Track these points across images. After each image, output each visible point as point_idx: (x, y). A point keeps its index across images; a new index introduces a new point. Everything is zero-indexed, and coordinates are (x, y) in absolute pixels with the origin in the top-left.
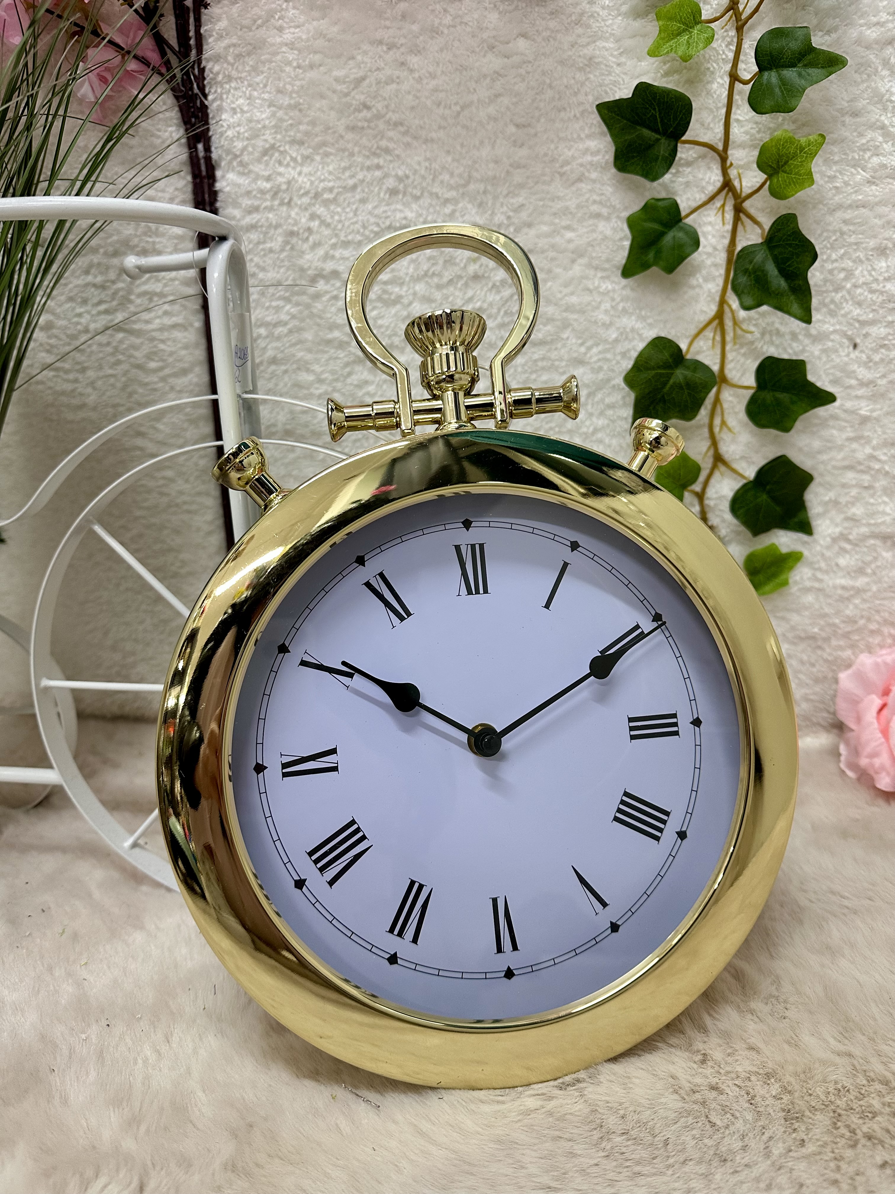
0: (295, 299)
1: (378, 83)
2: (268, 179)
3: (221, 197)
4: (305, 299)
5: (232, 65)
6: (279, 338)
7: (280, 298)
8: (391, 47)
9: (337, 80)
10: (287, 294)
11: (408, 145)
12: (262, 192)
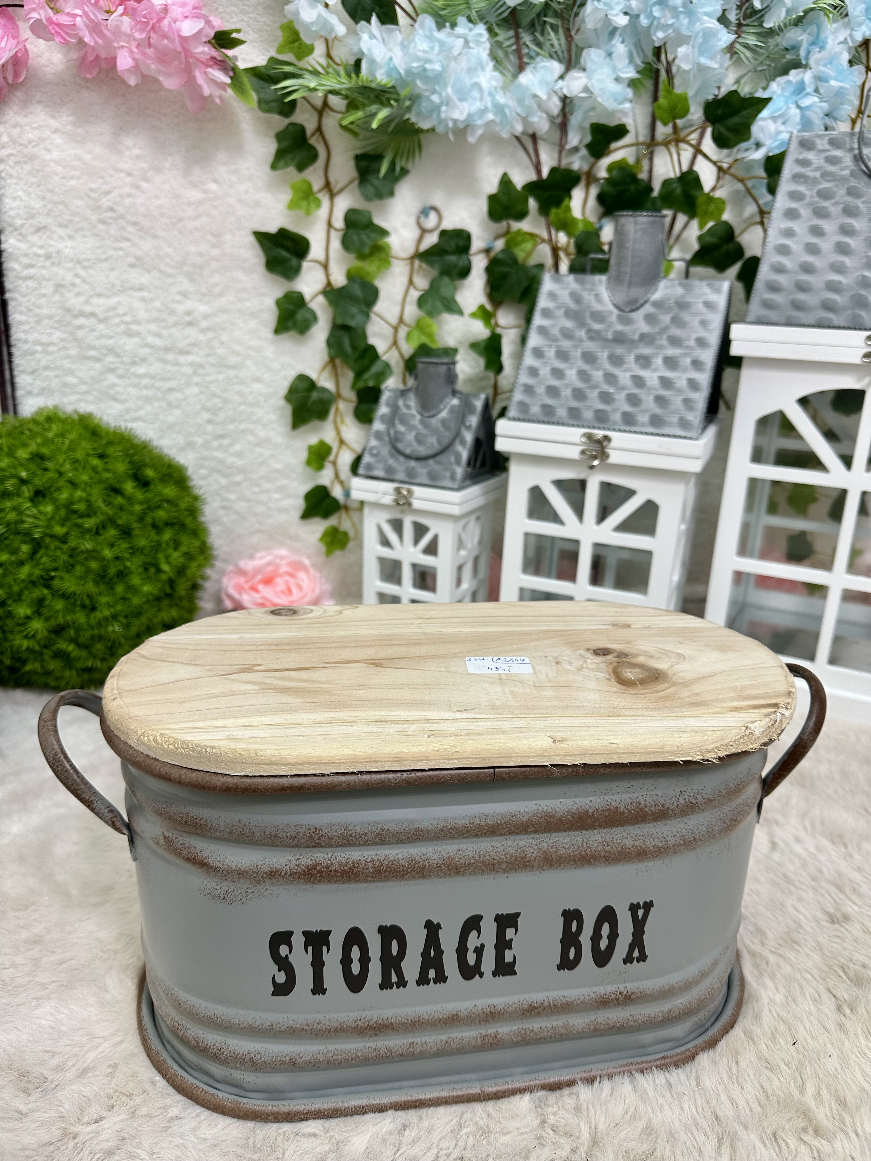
0: (63, 328)
1: (121, 196)
2: (42, 247)
3: (5, 255)
4: (70, 329)
5: (13, 168)
6: (51, 353)
7: (52, 327)
8: (129, 174)
9: (92, 190)
10: (58, 326)
11: (141, 238)
12: (37, 256)
